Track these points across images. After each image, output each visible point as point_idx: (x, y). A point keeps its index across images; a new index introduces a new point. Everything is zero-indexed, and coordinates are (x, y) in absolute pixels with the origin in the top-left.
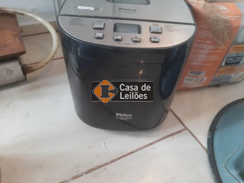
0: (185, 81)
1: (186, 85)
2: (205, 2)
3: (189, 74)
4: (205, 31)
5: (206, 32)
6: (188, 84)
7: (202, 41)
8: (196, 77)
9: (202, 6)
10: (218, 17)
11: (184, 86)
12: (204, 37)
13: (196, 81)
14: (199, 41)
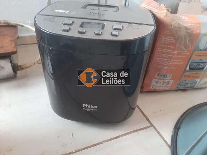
0: (153, 83)
1: (154, 87)
2: (167, 11)
3: (156, 77)
4: (168, 37)
5: (169, 38)
6: (156, 86)
7: (166, 46)
8: (163, 80)
9: (165, 15)
10: (179, 24)
11: (152, 88)
12: (168, 43)
13: (163, 84)
14: (163, 46)
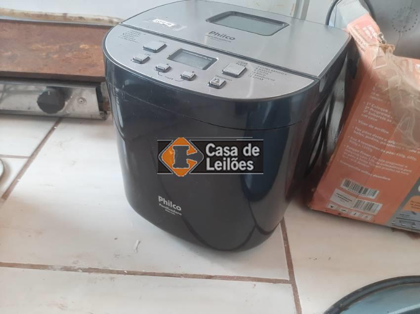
0: (334, 199)
1: (335, 208)
2: (381, 51)
3: (342, 186)
4: (378, 107)
5: (379, 110)
6: (339, 206)
7: (371, 126)
8: (357, 197)
9: (375, 57)
10: (403, 83)
11: (332, 207)
12: (376, 120)
13: (356, 206)
14: (365, 124)
